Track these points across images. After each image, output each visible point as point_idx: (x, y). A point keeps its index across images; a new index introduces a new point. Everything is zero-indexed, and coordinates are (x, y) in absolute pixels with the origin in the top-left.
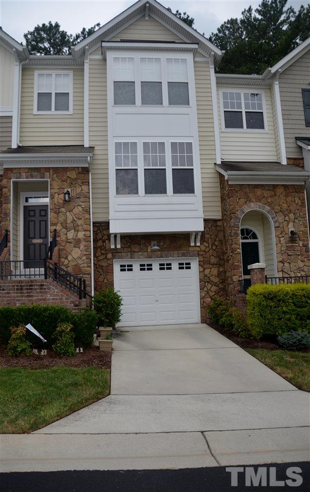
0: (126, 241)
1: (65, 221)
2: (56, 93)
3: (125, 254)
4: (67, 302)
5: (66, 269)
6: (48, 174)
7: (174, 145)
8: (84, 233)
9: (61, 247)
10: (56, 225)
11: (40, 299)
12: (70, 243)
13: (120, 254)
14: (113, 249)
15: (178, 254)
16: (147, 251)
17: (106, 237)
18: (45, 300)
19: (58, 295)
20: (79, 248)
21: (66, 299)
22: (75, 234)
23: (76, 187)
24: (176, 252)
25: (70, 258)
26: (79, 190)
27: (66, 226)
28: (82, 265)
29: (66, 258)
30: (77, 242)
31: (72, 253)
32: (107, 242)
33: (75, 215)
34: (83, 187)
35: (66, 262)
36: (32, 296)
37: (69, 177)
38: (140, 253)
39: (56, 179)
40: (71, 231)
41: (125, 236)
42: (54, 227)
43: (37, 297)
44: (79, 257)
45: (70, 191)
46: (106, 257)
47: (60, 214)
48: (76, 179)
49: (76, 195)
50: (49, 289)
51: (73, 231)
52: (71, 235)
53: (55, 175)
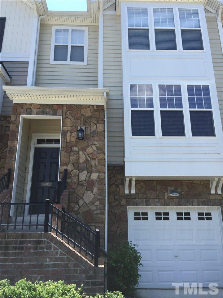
0: (141, 186)
1: (78, 160)
2: (71, 46)
3: (140, 200)
4: (76, 271)
5: (75, 217)
6: (61, 111)
7: (190, 88)
8: (97, 174)
9: (72, 190)
10: (66, 164)
11: (34, 266)
12: (82, 185)
13: (135, 200)
14: (127, 195)
15: (197, 202)
16: (164, 198)
17: (119, 181)
18: (41, 266)
19: (62, 259)
20: (92, 192)
21: (75, 265)
22: (88, 175)
23: (90, 125)
24: (195, 200)
25: (81, 203)
26: (93, 128)
27: (78, 167)
28: (95, 212)
29: (77, 203)
30: (90, 184)
31: (84, 198)
32: (120, 186)
33: (88, 154)
34: (98, 125)
35: (76, 208)
36: (21, 260)
37: (83, 115)
38: (156, 200)
39: (70, 117)
40: (83, 172)
41: (140, 181)
42: (65, 167)
43: (30, 261)
44: (91, 202)
45: (84, 130)
46: (120, 203)
47: (72, 153)
48: (90, 117)
49: (91, 133)
50: (49, 248)
51: (86, 172)
52: (83, 176)
53: (68, 113)
